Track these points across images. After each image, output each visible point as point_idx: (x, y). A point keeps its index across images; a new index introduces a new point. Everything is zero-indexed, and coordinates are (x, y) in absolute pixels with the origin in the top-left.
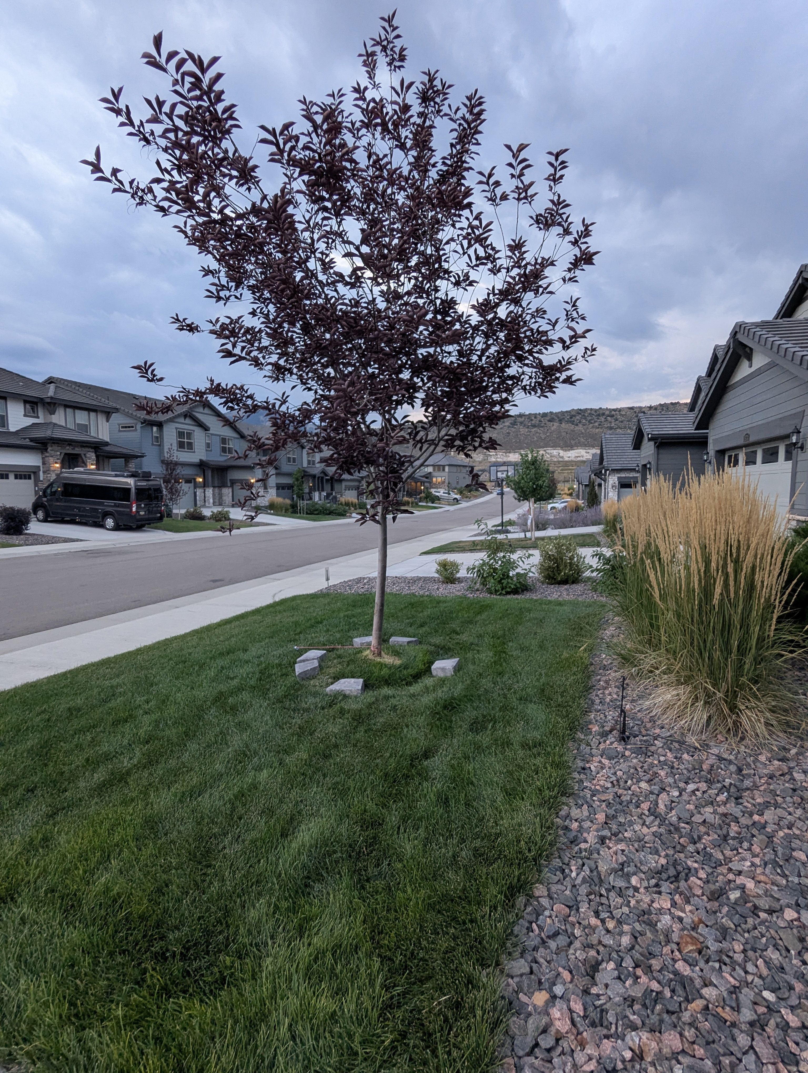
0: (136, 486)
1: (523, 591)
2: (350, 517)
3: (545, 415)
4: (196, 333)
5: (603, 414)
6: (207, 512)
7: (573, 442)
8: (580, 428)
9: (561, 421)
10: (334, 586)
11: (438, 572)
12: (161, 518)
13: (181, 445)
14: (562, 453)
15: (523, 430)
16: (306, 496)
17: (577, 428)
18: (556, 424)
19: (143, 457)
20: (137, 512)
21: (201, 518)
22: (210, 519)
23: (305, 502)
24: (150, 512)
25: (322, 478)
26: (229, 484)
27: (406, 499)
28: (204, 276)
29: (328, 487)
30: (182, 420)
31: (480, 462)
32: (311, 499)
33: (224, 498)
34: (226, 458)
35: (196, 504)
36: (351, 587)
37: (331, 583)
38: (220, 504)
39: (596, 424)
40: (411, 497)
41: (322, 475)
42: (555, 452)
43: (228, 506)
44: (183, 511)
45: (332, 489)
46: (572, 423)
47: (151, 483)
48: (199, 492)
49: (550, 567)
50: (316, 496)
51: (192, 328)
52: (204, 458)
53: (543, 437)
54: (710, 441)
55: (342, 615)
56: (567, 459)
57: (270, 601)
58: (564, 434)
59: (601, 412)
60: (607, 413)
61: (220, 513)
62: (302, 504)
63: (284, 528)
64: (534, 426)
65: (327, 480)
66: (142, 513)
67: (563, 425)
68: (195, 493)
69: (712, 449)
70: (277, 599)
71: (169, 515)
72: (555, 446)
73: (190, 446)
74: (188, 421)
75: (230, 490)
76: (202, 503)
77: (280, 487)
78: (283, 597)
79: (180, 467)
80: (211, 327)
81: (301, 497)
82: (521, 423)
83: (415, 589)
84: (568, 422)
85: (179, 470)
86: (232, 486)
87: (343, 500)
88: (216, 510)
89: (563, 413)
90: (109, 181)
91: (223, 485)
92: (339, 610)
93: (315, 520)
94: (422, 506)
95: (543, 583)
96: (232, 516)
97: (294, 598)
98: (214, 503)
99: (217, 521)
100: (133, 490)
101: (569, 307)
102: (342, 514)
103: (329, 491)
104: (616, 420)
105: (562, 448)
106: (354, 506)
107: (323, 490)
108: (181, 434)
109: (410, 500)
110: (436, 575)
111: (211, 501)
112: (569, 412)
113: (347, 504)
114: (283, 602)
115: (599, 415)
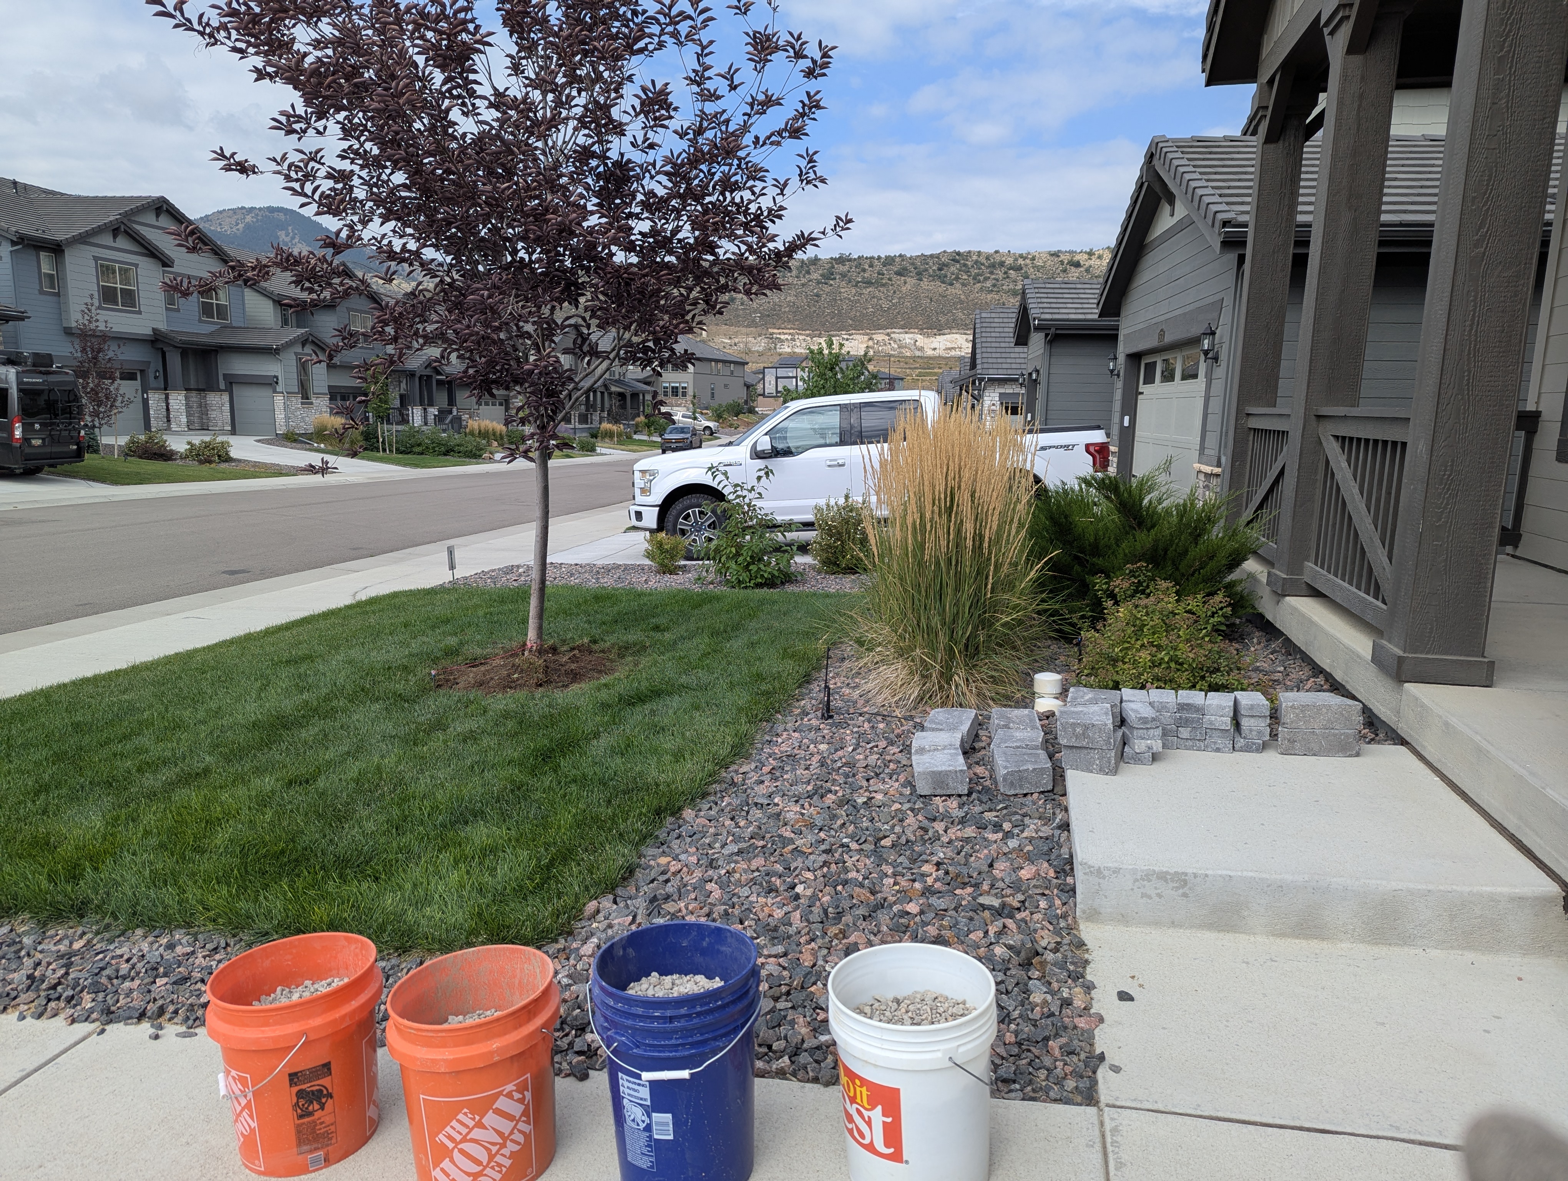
0: (19, 383)
1: (783, 583)
2: (491, 460)
3: (889, 261)
4: (252, 176)
5: (1002, 264)
6: (178, 444)
7: (943, 319)
8: (956, 290)
9: (920, 275)
10: (466, 578)
11: (649, 555)
12: (78, 455)
13: (108, 296)
14: (921, 340)
15: (847, 291)
16: (394, 415)
17: (951, 290)
18: (911, 281)
19: (22, 319)
20: (26, 440)
21: (165, 455)
22: (185, 457)
23: (395, 428)
24: (54, 440)
25: (429, 377)
26: (222, 386)
27: (606, 426)
28: (256, 80)
29: (442, 398)
30: (108, 240)
31: (761, 354)
32: (404, 420)
33: (213, 414)
34: (213, 328)
35: (147, 426)
36: (494, 579)
37: (459, 573)
38: (204, 428)
39: (988, 284)
40: (617, 422)
41: (428, 372)
42: (907, 338)
43: (223, 432)
44: (123, 441)
45: (452, 401)
46: (943, 279)
47: (52, 378)
48: (155, 399)
49: (830, 546)
50: (416, 415)
51: (244, 168)
52: (162, 326)
53: (885, 306)
54: (1121, 338)
55: (481, 613)
56: (930, 353)
57: (348, 601)
58: (925, 302)
59: (998, 258)
60: (1009, 261)
61: (207, 445)
62: (388, 431)
63: (352, 479)
64: (869, 283)
65: (440, 383)
66: (37, 442)
67: (925, 284)
68: (145, 402)
69: (1123, 349)
70: (363, 596)
71: (94, 448)
72: (907, 326)
73: (129, 299)
74: (122, 242)
75: (226, 397)
76: (162, 424)
77: (336, 394)
78: (373, 594)
79: (114, 346)
80: (274, 167)
81: (385, 418)
82: (843, 275)
83: (608, 581)
84: (933, 277)
85: (112, 351)
86: (229, 389)
87: (473, 424)
88: (197, 439)
89: (924, 258)
90: (173, 17)
91: (209, 386)
92: (476, 607)
93: (416, 466)
94: (641, 442)
95: (819, 572)
96: (233, 454)
97: (395, 595)
98: (189, 425)
99: (201, 462)
100: (14, 393)
101: (803, 163)
102: (474, 455)
103: (445, 405)
104: (1027, 277)
105: (921, 330)
106: (499, 438)
107: (431, 404)
108: (105, 270)
109: (615, 428)
110: (648, 562)
111: (184, 419)
112: (938, 256)
113: (484, 434)
114: (372, 601)
115: (993, 266)
